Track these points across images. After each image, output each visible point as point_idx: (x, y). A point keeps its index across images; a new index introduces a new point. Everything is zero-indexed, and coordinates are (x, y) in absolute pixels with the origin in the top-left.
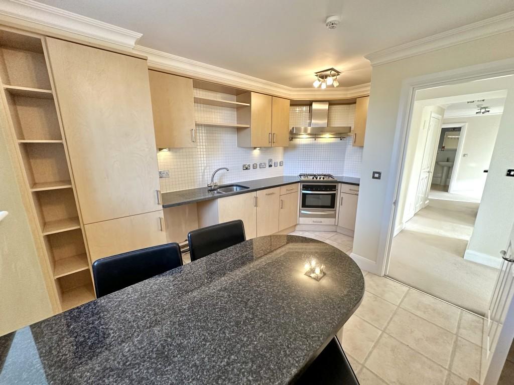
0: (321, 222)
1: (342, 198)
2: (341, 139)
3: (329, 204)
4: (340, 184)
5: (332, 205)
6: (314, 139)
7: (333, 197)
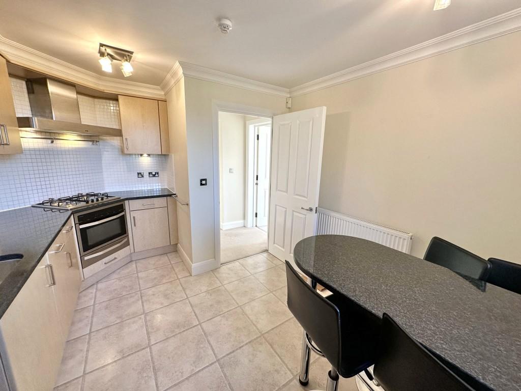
0: (115, 258)
1: (134, 217)
2: (93, 144)
3: (119, 231)
4: (126, 202)
5: (123, 231)
6: (50, 141)
7: (123, 220)
